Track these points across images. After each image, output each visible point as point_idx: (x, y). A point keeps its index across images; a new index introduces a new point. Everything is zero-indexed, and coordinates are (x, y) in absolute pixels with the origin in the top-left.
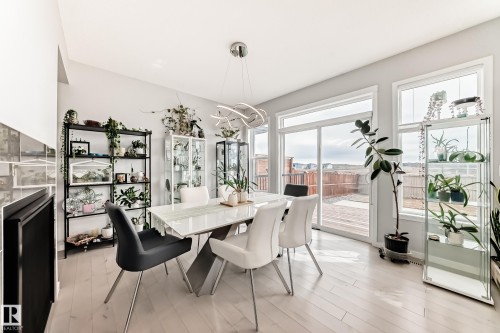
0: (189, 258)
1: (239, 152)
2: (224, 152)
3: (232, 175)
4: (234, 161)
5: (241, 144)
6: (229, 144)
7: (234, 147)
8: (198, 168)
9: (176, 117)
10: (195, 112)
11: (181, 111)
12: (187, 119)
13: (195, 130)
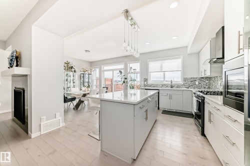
0: (75, 102)
1: (89, 77)
2: (83, 77)
3: (86, 84)
4: (87, 80)
5: (89, 74)
6: (85, 74)
7: (87, 75)
8: (74, 83)
9: (66, 65)
10: (72, 64)
11: (67, 63)
12: (70, 66)
13: (73, 70)
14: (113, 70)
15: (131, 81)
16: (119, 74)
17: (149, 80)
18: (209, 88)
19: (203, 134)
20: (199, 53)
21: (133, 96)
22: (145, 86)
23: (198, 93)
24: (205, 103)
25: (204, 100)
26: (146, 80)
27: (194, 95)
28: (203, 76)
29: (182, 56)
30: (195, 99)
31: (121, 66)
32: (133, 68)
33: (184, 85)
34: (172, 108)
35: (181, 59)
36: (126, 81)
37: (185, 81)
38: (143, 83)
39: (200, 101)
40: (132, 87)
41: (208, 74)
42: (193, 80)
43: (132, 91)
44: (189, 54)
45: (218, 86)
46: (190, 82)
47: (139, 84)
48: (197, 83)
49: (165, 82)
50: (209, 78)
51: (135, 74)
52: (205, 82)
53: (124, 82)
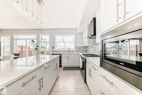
14: (26, 39)
15: (42, 48)
16: (32, 42)
17: (55, 47)
18: (86, 52)
19: (85, 82)
20: (82, 33)
21: (43, 59)
22: (53, 51)
23: (83, 56)
24: (87, 63)
25: (86, 60)
26: (53, 48)
27: (80, 57)
28: (84, 46)
29: (75, 34)
30: (81, 60)
31: (34, 37)
32: (43, 39)
33: (75, 50)
34: (69, 65)
35: (74, 36)
36: (38, 48)
37: (76, 48)
38: (51, 49)
39: (84, 61)
40: (43, 53)
41: (87, 45)
42: (80, 48)
43: (43, 56)
44: (78, 33)
45: (90, 51)
46: (78, 49)
47: (48, 50)
48: (81, 50)
49: (66, 49)
50: (86, 47)
51: (45, 43)
52: (85, 49)
53: (36, 49)
